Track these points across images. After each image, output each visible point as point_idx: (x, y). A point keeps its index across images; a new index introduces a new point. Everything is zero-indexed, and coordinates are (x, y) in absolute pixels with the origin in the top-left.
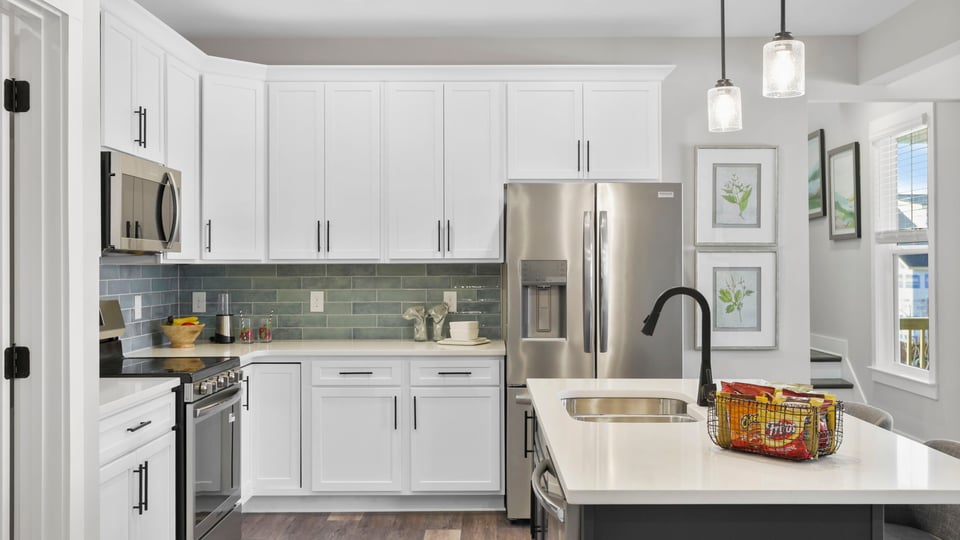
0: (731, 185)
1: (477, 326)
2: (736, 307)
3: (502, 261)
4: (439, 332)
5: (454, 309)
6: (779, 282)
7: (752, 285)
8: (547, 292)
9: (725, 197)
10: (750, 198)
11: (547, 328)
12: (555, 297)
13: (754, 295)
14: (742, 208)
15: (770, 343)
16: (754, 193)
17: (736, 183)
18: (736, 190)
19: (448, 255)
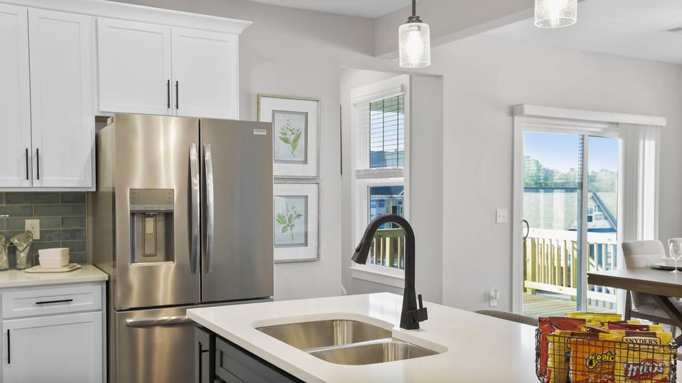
0: (285, 129)
1: (68, 252)
2: (289, 228)
3: (94, 190)
4: (24, 260)
5: (37, 236)
6: (321, 207)
7: (301, 210)
8: (152, 219)
9: (281, 138)
10: (299, 140)
11: (152, 252)
12: (161, 225)
13: (302, 218)
14: (294, 148)
15: (314, 256)
16: (303, 136)
17: (289, 127)
18: (289, 133)
19: (37, 183)
